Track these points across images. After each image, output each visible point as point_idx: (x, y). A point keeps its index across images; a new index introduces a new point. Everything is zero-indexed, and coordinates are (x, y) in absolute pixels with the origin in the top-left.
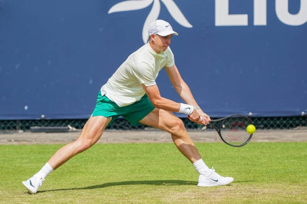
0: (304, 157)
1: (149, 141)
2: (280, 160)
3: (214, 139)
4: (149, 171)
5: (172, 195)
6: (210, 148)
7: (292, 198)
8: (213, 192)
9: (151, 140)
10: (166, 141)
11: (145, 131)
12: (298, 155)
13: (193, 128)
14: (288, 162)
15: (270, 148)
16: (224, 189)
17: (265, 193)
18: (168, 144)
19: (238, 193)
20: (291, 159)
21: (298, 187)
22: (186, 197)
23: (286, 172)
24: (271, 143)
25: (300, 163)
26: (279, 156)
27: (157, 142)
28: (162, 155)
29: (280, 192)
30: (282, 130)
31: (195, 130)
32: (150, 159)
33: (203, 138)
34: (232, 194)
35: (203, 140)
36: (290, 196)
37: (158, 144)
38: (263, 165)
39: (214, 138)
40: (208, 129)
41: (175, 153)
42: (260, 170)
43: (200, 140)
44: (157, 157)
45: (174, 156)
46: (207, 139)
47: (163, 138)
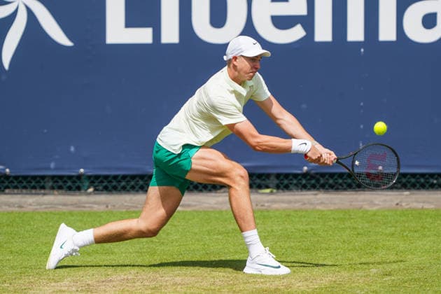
0: (233, 232)
1: (11, 209)
2: (197, 237)
3: (105, 206)
4: (12, 252)
5: (44, 286)
6: (98, 219)
7: (215, 290)
8: (103, 282)
9: (14, 206)
10: (37, 209)
11: (5, 194)
12: (224, 229)
13: (74, 190)
14: (210, 239)
15: (184, 219)
16: (119, 278)
17: (176, 283)
18: (39, 213)
19: (138, 283)
20: (214, 234)
21: (224, 274)
22: (63, 289)
23: (207, 253)
24: (186, 212)
25: (226, 240)
26: (197, 231)
27: (22, 209)
28: (29, 229)
29: (198, 282)
30: (201, 194)
31: (77, 193)
32: (13, 235)
33: (90, 205)
34: (129, 285)
35: (89, 207)
36: (213, 288)
37: (25, 213)
38: (174, 243)
39: (104, 204)
40: (96, 192)
41: (48, 226)
42: (169, 250)
43: (84, 207)
44: (23, 232)
45: (47, 229)
46: (96, 206)
47: (30, 205)
